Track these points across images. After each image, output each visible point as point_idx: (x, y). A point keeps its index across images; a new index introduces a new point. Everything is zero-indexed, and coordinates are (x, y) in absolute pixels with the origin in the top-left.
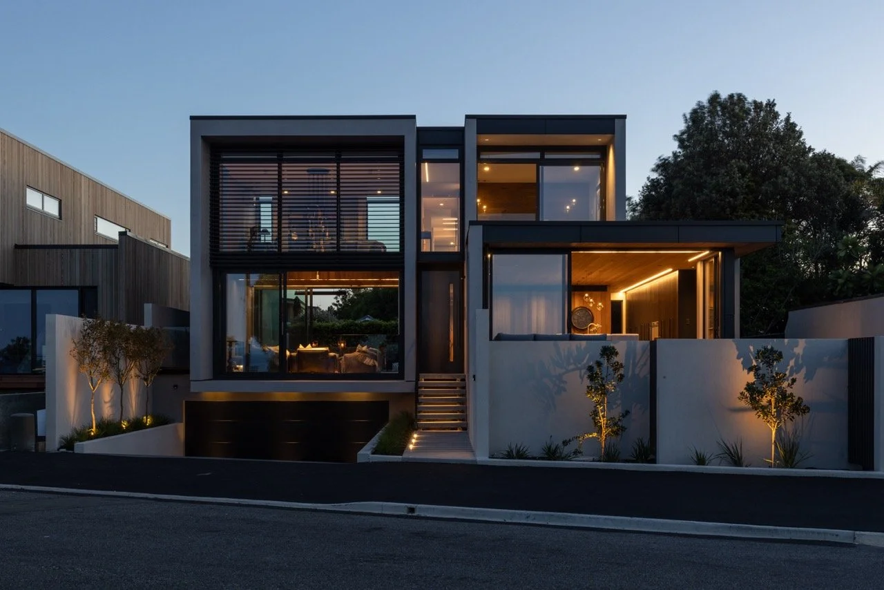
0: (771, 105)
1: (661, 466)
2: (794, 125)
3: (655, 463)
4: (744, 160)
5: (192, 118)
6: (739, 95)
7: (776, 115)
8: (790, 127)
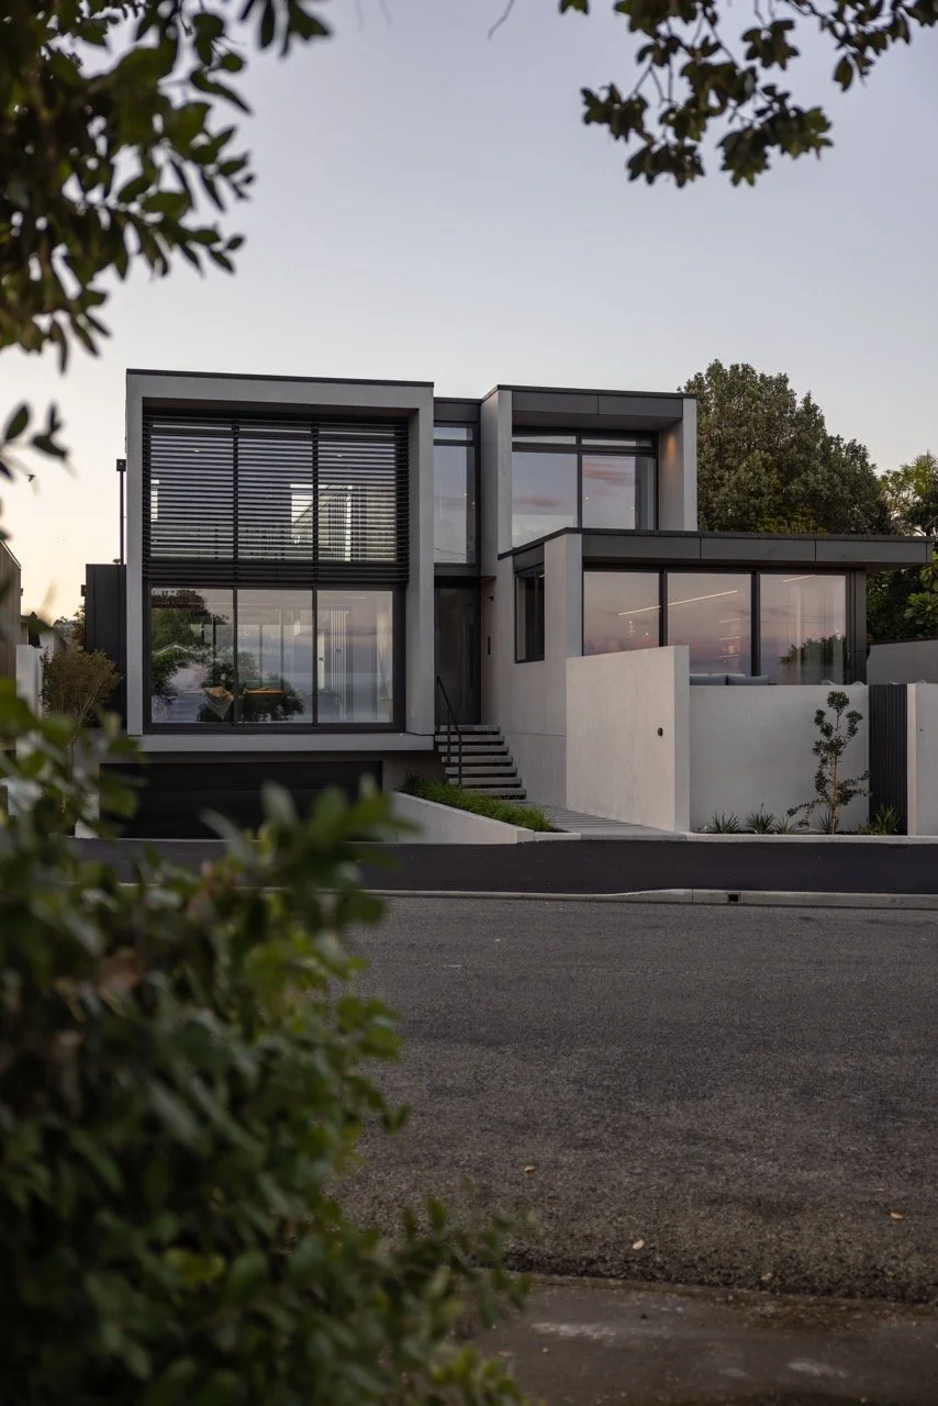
0: (783, 380)
1: (913, 837)
2: (816, 408)
3: (906, 834)
4: (766, 451)
5: (130, 372)
6: (746, 367)
7: (791, 394)
8: (810, 409)
